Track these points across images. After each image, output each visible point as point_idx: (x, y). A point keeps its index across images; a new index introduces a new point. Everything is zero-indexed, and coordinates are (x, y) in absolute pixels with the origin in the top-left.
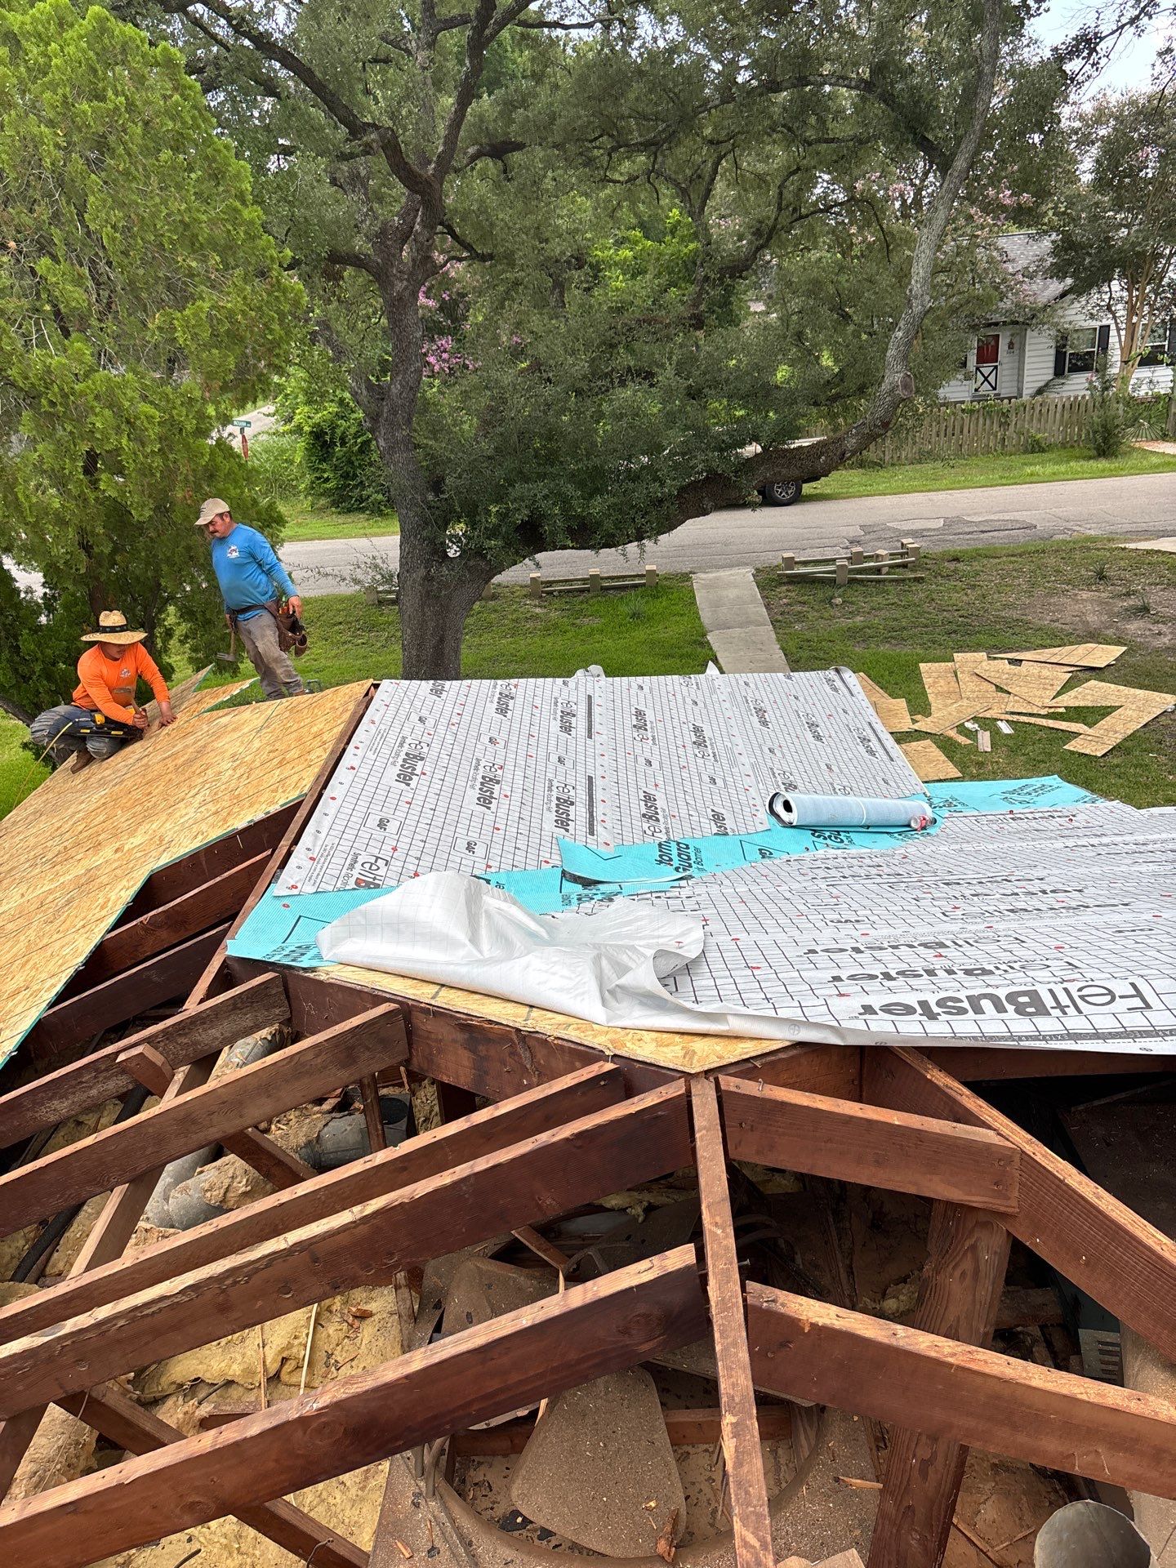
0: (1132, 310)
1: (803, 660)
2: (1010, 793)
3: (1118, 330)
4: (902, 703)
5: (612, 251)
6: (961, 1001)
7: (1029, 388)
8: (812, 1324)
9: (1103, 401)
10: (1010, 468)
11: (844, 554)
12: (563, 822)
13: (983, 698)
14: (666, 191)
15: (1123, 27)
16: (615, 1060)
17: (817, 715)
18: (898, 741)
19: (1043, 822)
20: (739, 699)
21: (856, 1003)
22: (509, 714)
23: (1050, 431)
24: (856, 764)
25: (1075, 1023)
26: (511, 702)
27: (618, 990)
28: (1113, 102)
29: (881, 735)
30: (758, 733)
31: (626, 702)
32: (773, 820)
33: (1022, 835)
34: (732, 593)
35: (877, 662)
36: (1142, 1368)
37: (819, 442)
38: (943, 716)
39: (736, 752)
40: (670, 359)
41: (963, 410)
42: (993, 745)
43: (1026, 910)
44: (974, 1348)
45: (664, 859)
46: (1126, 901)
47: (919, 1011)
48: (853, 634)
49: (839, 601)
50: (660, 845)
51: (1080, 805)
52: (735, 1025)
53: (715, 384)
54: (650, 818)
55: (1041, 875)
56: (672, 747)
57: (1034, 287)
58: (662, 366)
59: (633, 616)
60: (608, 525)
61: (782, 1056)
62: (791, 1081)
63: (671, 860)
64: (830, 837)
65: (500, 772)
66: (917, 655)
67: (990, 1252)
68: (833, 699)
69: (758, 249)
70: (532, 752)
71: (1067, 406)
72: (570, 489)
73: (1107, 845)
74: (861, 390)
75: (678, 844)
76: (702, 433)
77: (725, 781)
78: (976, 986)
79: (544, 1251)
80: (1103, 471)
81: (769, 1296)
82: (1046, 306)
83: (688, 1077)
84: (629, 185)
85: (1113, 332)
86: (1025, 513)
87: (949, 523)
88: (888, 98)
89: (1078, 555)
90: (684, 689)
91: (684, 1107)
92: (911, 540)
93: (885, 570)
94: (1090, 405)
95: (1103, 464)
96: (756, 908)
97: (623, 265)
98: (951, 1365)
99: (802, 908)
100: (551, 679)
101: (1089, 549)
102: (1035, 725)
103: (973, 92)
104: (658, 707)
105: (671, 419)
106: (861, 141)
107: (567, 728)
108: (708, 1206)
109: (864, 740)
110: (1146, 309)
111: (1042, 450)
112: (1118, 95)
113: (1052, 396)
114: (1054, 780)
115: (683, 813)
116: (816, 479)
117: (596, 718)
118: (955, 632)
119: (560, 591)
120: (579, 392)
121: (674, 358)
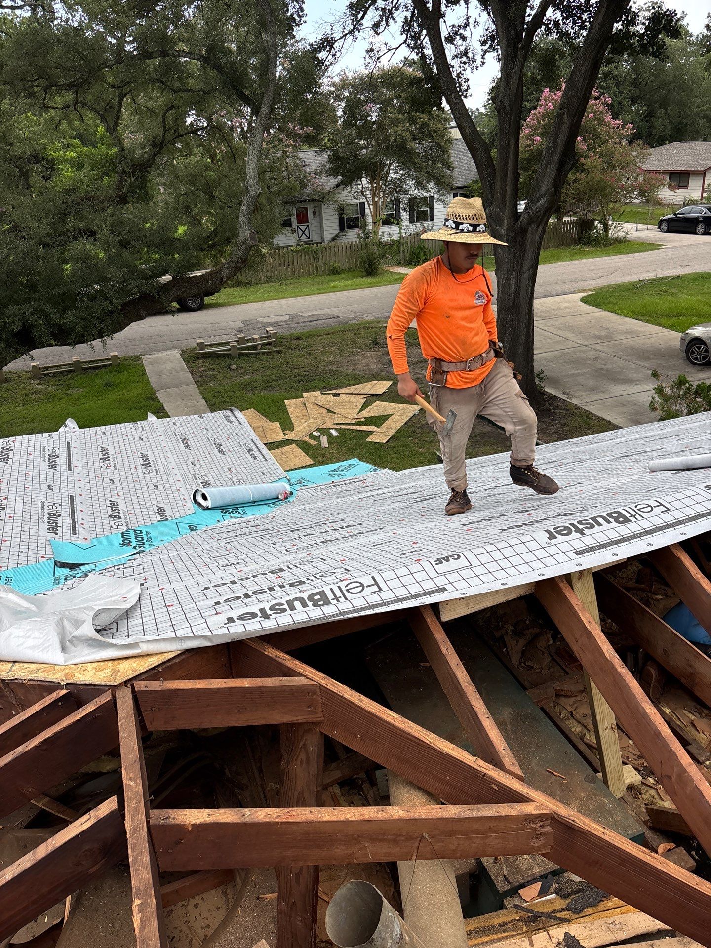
0: (374, 195)
1: (217, 404)
2: (333, 471)
3: (369, 205)
4: (277, 424)
5: (61, 152)
6: (283, 605)
7: (327, 239)
8: (192, 825)
9: (366, 245)
10: (322, 284)
11: (234, 338)
12: (53, 529)
13: (321, 417)
14: (90, 115)
15: (345, 35)
16: (68, 687)
17: (220, 438)
18: (270, 449)
19: (349, 486)
20: (170, 434)
21: (223, 618)
22: (10, 461)
23: (341, 262)
24: (245, 465)
25: (344, 606)
26: (11, 453)
27: (74, 639)
28: (350, 78)
29: (259, 447)
30: (184, 453)
31: (94, 445)
32: (196, 506)
33: (337, 495)
34: (168, 366)
35: (261, 401)
36: (396, 787)
37: (206, 273)
38: (301, 429)
39: (170, 467)
40: (105, 223)
41: (292, 251)
42: (329, 443)
43: (330, 540)
44: (290, 809)
45: (126, 542)
46: (382, 527)
47: (260, 615)
48: (245, 386)
49: (234, 367)
50: (123, 533)
51: (369, 474)
52: (144, 648)
53: (138, 239)
54: (115, 517)
55: (342, 518)
56: (128, 469)
57: (322, 181)
58: (101, 227)
59: (106, 385)
60: (79, 329)
61: (176, 661)
62: (183, 675)
63: (130, 542)
64: (232, 512)
65: (5, 502)
66: (283, 395)
67: (312, 745)
68: (229, 428)
69: (155, 154)
70: (29, 485)
71: (348, 247)
72: (49, 308)
73: (380, 495)
74: (228, 241)
75: (135, 531)
76: (133, 269)
77: (164, 486)
78: (294, 593)
79: (62, 813)
80: (371, 283)
81: (162, 816)
82: (329, 192)
83: (113, 688)
84: (65, 110)
85: (367, 207)
86: (332, 309)
87: (292, 317)
88: (218, 67)
89: (363, 332)
90: (134, 431)
91: (111, 708)
92: (271, 329)
93: (259, 347)
94: (360, 247)
95: (370, 280)
96: (179, 565)
97: (69, 161)
98: (278, 823)
99: (207, 560)
100: (40, 435)
101: (368, 328)
102: (350, 429)
103: (266, 67)
104: (116, 445)
105: (111, 260)
106: (207, 93)
107: (53, 466)
108: (125, 769)
109: (250, 450)
110: (381, 193)
111: (339, 273)
112: (352, 73)
113: (340, 242)
114: (355, 461)
115: (138, 510)
116: (212, 294)
117: (74, 457)
118: (302, 380)
119: (54, 373)
120: (45, 245)
121: (108, 222)
